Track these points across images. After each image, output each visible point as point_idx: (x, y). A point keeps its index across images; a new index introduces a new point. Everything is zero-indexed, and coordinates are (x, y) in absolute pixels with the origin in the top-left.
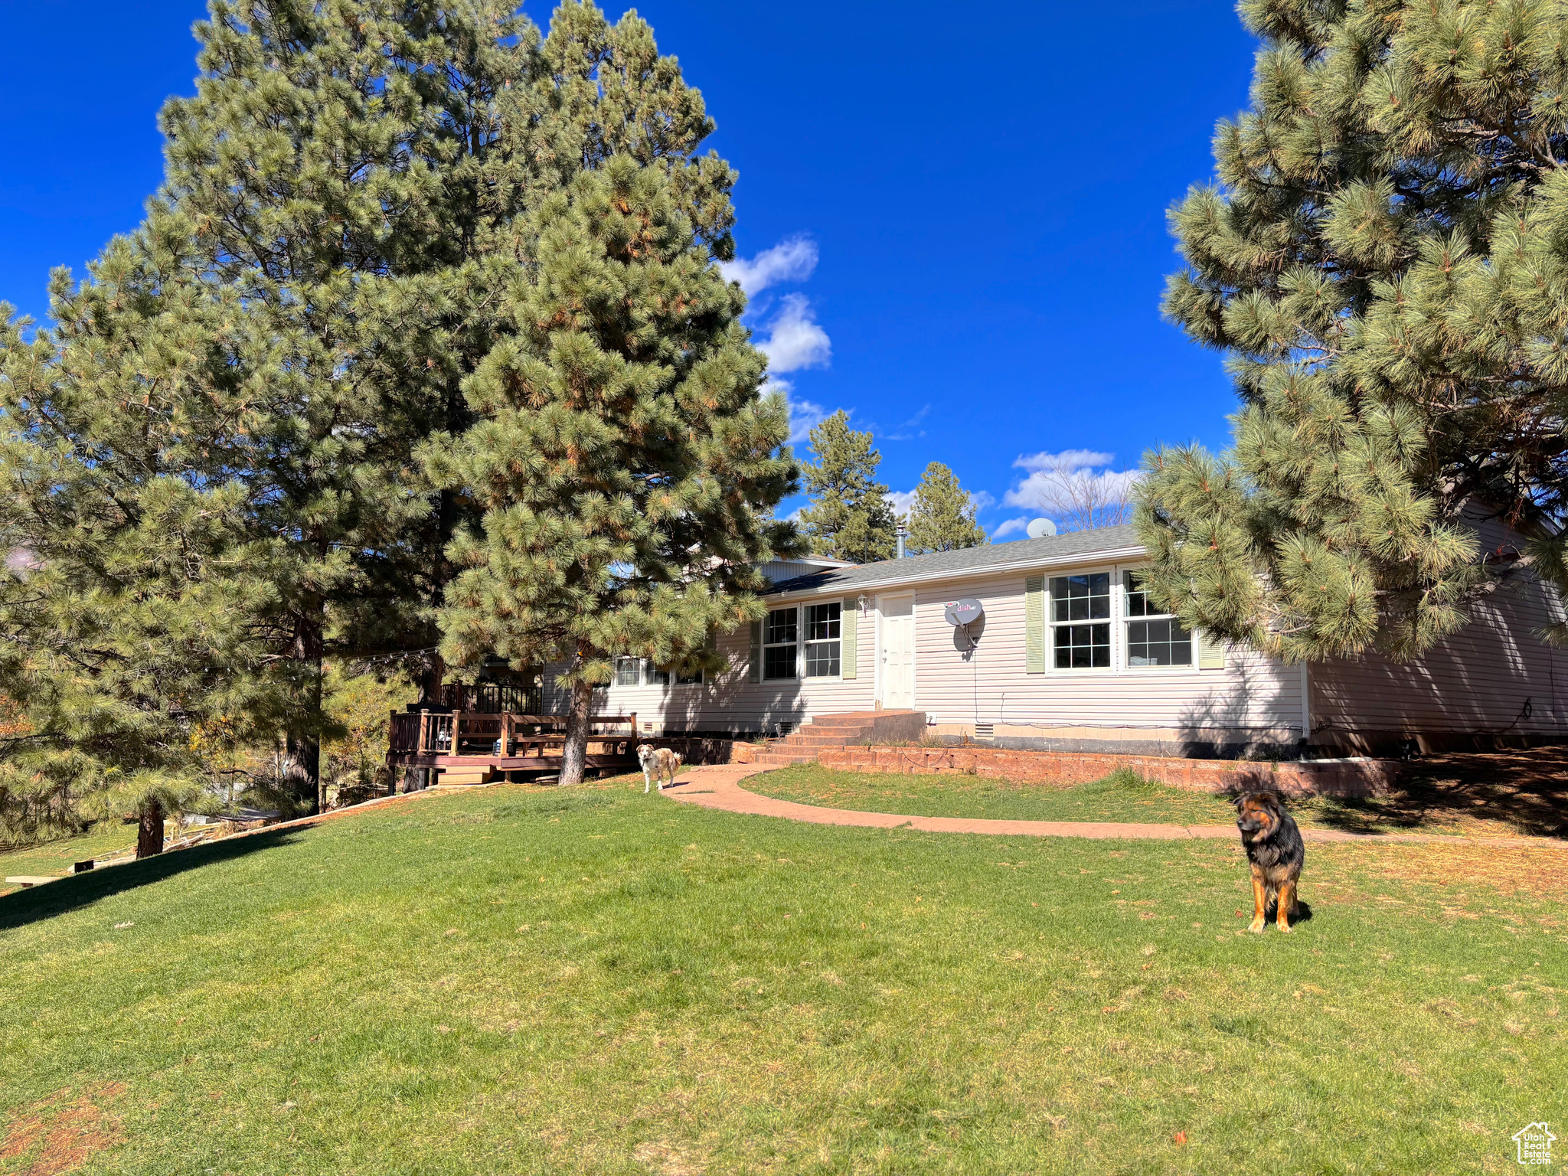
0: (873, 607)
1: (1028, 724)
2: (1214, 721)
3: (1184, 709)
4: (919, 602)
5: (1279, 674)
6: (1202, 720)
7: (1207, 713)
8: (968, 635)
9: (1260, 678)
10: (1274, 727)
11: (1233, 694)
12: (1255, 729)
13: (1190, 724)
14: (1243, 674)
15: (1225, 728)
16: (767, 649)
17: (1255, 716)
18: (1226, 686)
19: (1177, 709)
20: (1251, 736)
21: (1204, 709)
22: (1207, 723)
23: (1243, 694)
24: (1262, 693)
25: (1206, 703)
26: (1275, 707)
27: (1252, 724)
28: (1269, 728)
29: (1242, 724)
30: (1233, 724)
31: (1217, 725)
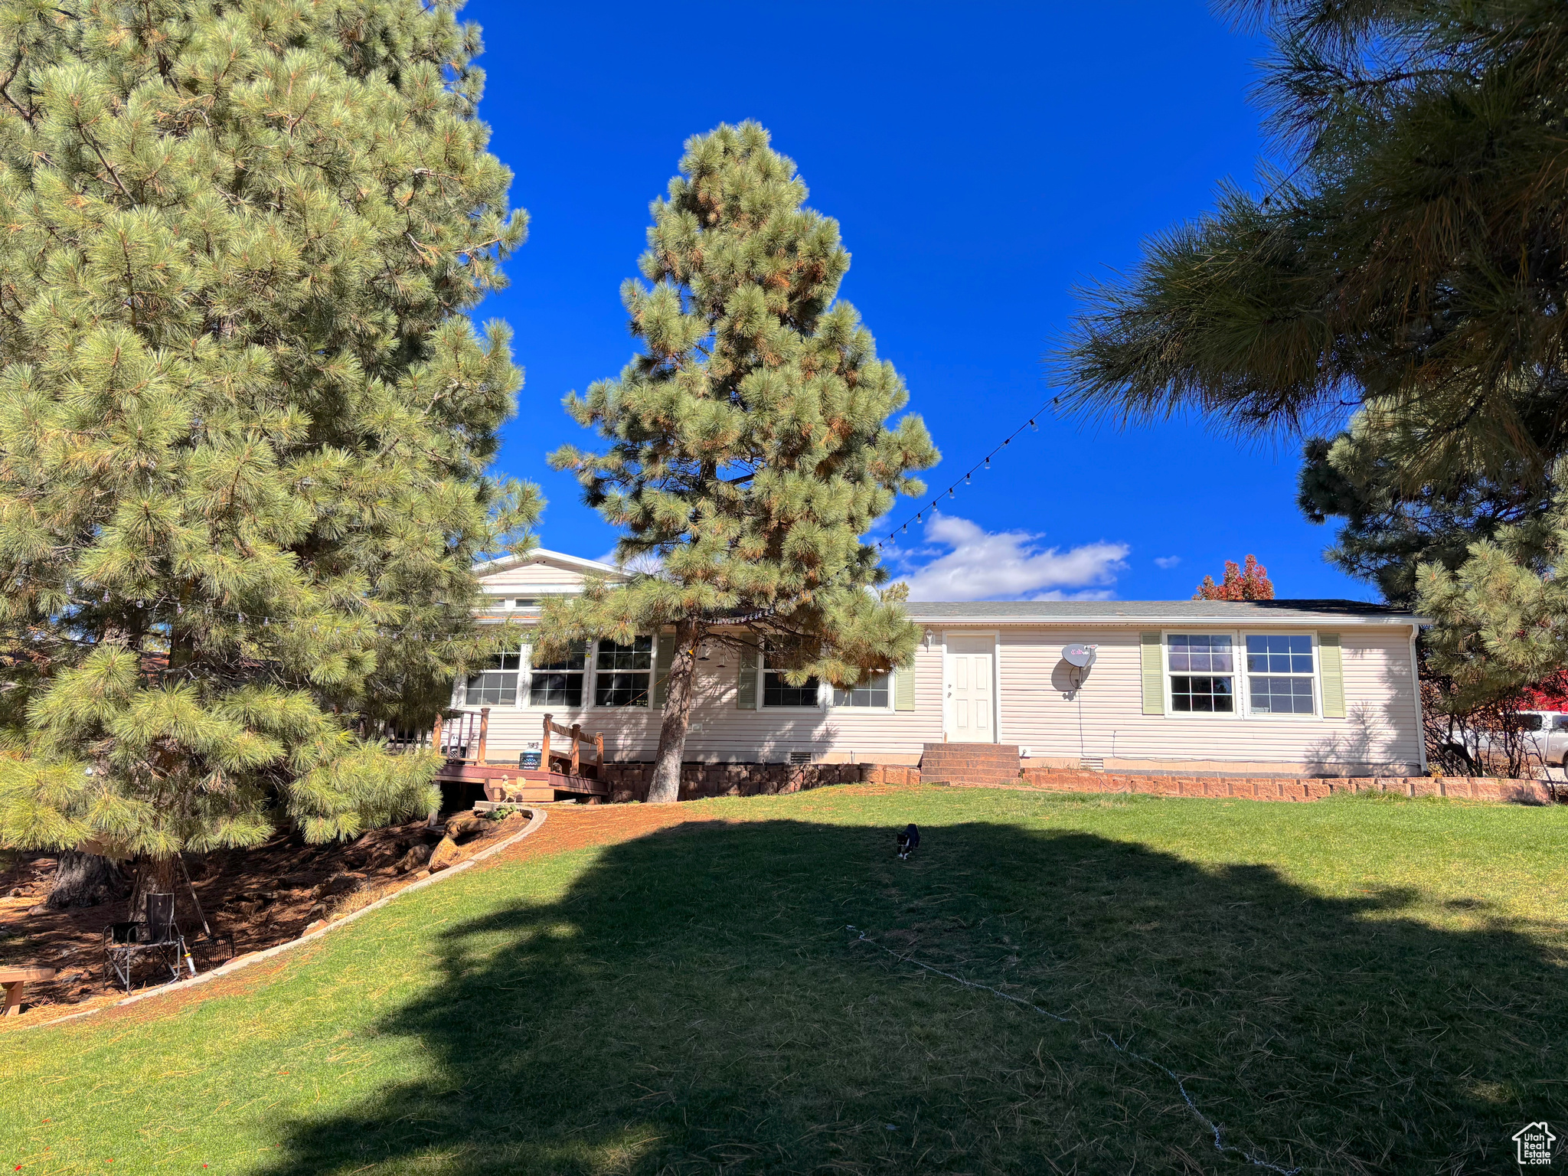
0: (939, 642)
1: (1146, 759)
2: (1338, 758)
3: (1310, 748)
4: (1003, 643)
5: (1395, 724)
6: (1327, 757)
7: (1332, 751)
8: (1070, 677)
9: (1379, 726)
10: (1394, 763)
11: (1355, 738)
12: (1376, 764)
13: (1316, 760)
14: (1363, 722)
15: (1348, 763)
16: (767, 675)
17: (1376, 754)
18: (1349, 732)
19: (1303, 748)
20: (1372, 769)
21: (1329, 748)
22: (1332, 759)
23: (1365, 738)
24: (1381, 738)
25: (1331, 744)
26: (1392, 748)
27: (1374, 761)
28: (1389, 764)
29: (1364, 760)
30: (1357, 760)
31: (1341, 761)
